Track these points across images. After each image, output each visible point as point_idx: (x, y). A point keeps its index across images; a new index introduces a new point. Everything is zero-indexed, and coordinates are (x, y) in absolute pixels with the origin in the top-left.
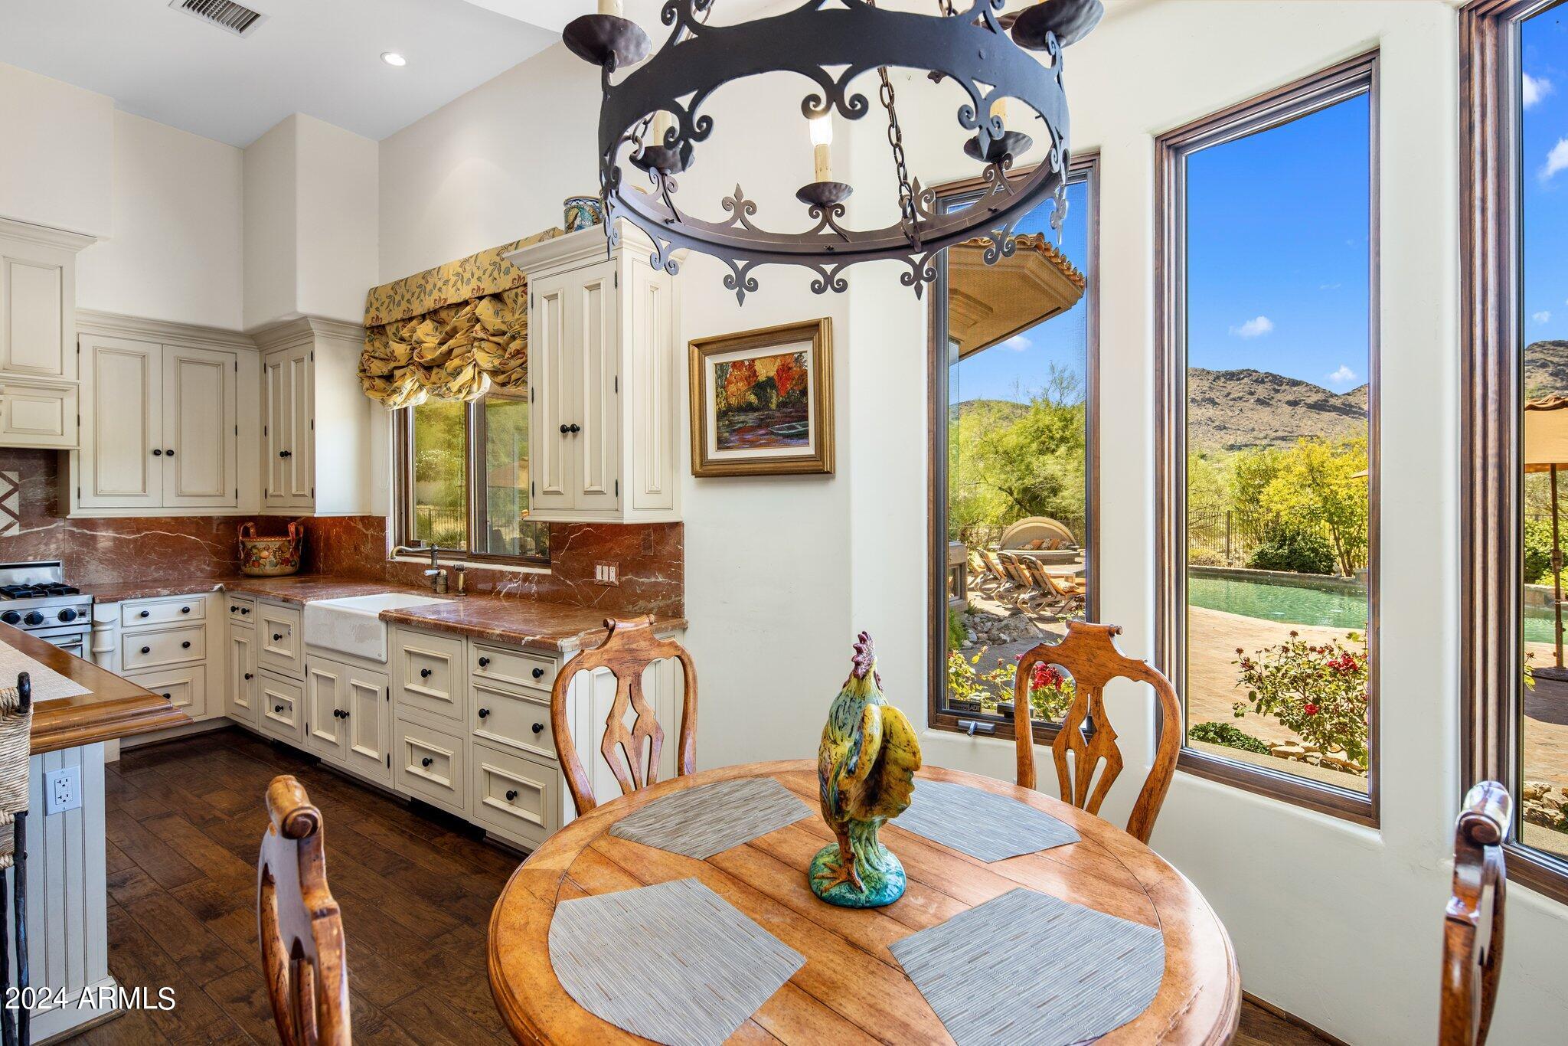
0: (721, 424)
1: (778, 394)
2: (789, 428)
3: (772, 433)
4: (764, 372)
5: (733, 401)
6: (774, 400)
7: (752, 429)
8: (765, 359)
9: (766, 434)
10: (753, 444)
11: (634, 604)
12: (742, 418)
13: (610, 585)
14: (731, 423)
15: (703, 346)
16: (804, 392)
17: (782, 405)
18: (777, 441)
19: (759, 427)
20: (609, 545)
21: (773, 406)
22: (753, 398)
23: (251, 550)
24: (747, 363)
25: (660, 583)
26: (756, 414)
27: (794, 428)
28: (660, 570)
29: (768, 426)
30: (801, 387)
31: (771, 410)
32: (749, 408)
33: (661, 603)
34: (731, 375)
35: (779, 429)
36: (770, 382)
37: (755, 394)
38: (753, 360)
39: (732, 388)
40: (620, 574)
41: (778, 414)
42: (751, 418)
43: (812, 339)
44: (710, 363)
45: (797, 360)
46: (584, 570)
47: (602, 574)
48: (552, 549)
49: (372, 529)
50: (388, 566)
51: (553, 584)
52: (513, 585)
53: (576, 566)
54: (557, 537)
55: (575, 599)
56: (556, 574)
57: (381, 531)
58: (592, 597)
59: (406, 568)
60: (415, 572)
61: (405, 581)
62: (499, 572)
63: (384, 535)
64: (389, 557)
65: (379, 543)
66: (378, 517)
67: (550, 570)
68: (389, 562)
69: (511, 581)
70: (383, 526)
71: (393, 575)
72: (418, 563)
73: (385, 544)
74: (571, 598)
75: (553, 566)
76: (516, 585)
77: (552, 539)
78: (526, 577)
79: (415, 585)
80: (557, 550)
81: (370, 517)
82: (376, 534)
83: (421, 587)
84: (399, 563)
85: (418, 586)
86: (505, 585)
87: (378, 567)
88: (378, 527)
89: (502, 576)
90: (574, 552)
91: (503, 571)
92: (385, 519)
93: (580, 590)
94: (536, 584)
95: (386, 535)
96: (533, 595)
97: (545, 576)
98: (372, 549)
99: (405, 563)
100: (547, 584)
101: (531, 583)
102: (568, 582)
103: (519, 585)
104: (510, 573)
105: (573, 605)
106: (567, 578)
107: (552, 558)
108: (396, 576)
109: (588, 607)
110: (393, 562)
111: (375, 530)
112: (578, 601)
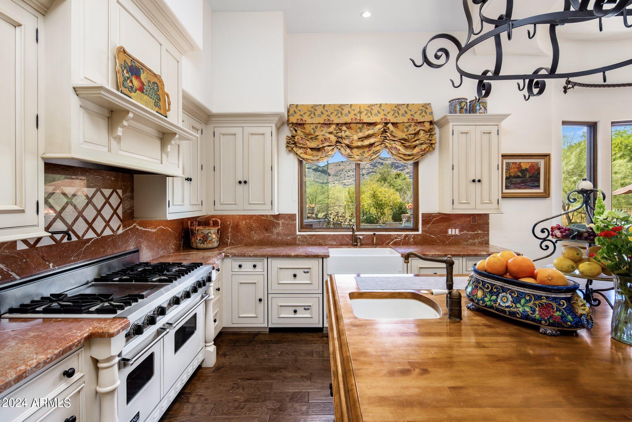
0: (507, 181)
1: (529, 174)
2: (532, 184)
3: (526, 185)
4: (524, 167)
5: (512, 174)
6: (528, 175)
7: (519, 183)
8: (525, 163)
9: (525, 185)
10: (519, 188)
11: (467, 241)
12: (515, 180)
13: (456, 236)
14: (511, 181)
15: (504, 156)
16: (539, 174)
17: (530, 177)
18: (528, 188)
19: (522, 183)
20: (454, 222)
21: (527, 177)
22: (520, 174)
23: (208, 234)
24: (518, 163)
25: (480, 233)
26: (521, 179)
27: (535, 184)
28: (480, 229)
29: (525, 183)
30: (537, 172)
31: (526, 178)
32: (518, 177)
33: (480, 240)
34: (512, 166)
35: (529, 184)
36: (526, 170)
37: (521, 173)
38: (520, 162)
39: (512, 170)
40: (460, 231)
41: (529, 179)
42: (519, 180)
43: (544, 159)
44: (505, 161)
45: (536, 164)
46: (441, 231)
47: (452, 232)
48: (422, 224)
49: (283, 220)
50: (298, 237)
51: (423, 237)
52: (397, 240)
53: (437, 230)
54: (426, 219)
55: (436, 242)
56: (425, 233)
57: (292, 221)
58: (445, 241)
59: (314, 237)
60: (323, 239)
61: (314, 243)
62: (389, 235)
63: (295, 223)
64: (298, 233)
65: (289, 226)
66: (289, 214)
67: (420, 232)
68: (299, 235)
69: (396, 238)
70: (294, 219)
71: (303, 241)
72: (324, 235)
73: (296, 227)
74: (433, 242)
75: (423, 231)
76: (399, 239)
77: (423, 220)
78: (406, 236)
79: (323, 245)
80: (425, 224)
81: (281, 214)
82: (287, 222)
83: (328, 245)
84: (309, 235)
85: (326, 245)
86: (393, 240)
87: (288, 238)
88: (289, 219)
89: (390, 236)
90: (435, 225)
91: (391, 235)
92: (295, 215)
93: (439, 238)
94: (413, 238)
95: (296, 223)
96: (411, 242)
97: (418, 235)
98: (283, 229)
99: (314, 235)
100: (420, 238)
101: (410, 238)
102: (432, 236)
103: (402, 239)
104: (396, 235)
105: (435, 244)
106: (431, 235)
107: (422, 228)
108: (306, 241)
109: (443, 244)
110: (303, 235)
111: (286, 220)
112: (438, 243)
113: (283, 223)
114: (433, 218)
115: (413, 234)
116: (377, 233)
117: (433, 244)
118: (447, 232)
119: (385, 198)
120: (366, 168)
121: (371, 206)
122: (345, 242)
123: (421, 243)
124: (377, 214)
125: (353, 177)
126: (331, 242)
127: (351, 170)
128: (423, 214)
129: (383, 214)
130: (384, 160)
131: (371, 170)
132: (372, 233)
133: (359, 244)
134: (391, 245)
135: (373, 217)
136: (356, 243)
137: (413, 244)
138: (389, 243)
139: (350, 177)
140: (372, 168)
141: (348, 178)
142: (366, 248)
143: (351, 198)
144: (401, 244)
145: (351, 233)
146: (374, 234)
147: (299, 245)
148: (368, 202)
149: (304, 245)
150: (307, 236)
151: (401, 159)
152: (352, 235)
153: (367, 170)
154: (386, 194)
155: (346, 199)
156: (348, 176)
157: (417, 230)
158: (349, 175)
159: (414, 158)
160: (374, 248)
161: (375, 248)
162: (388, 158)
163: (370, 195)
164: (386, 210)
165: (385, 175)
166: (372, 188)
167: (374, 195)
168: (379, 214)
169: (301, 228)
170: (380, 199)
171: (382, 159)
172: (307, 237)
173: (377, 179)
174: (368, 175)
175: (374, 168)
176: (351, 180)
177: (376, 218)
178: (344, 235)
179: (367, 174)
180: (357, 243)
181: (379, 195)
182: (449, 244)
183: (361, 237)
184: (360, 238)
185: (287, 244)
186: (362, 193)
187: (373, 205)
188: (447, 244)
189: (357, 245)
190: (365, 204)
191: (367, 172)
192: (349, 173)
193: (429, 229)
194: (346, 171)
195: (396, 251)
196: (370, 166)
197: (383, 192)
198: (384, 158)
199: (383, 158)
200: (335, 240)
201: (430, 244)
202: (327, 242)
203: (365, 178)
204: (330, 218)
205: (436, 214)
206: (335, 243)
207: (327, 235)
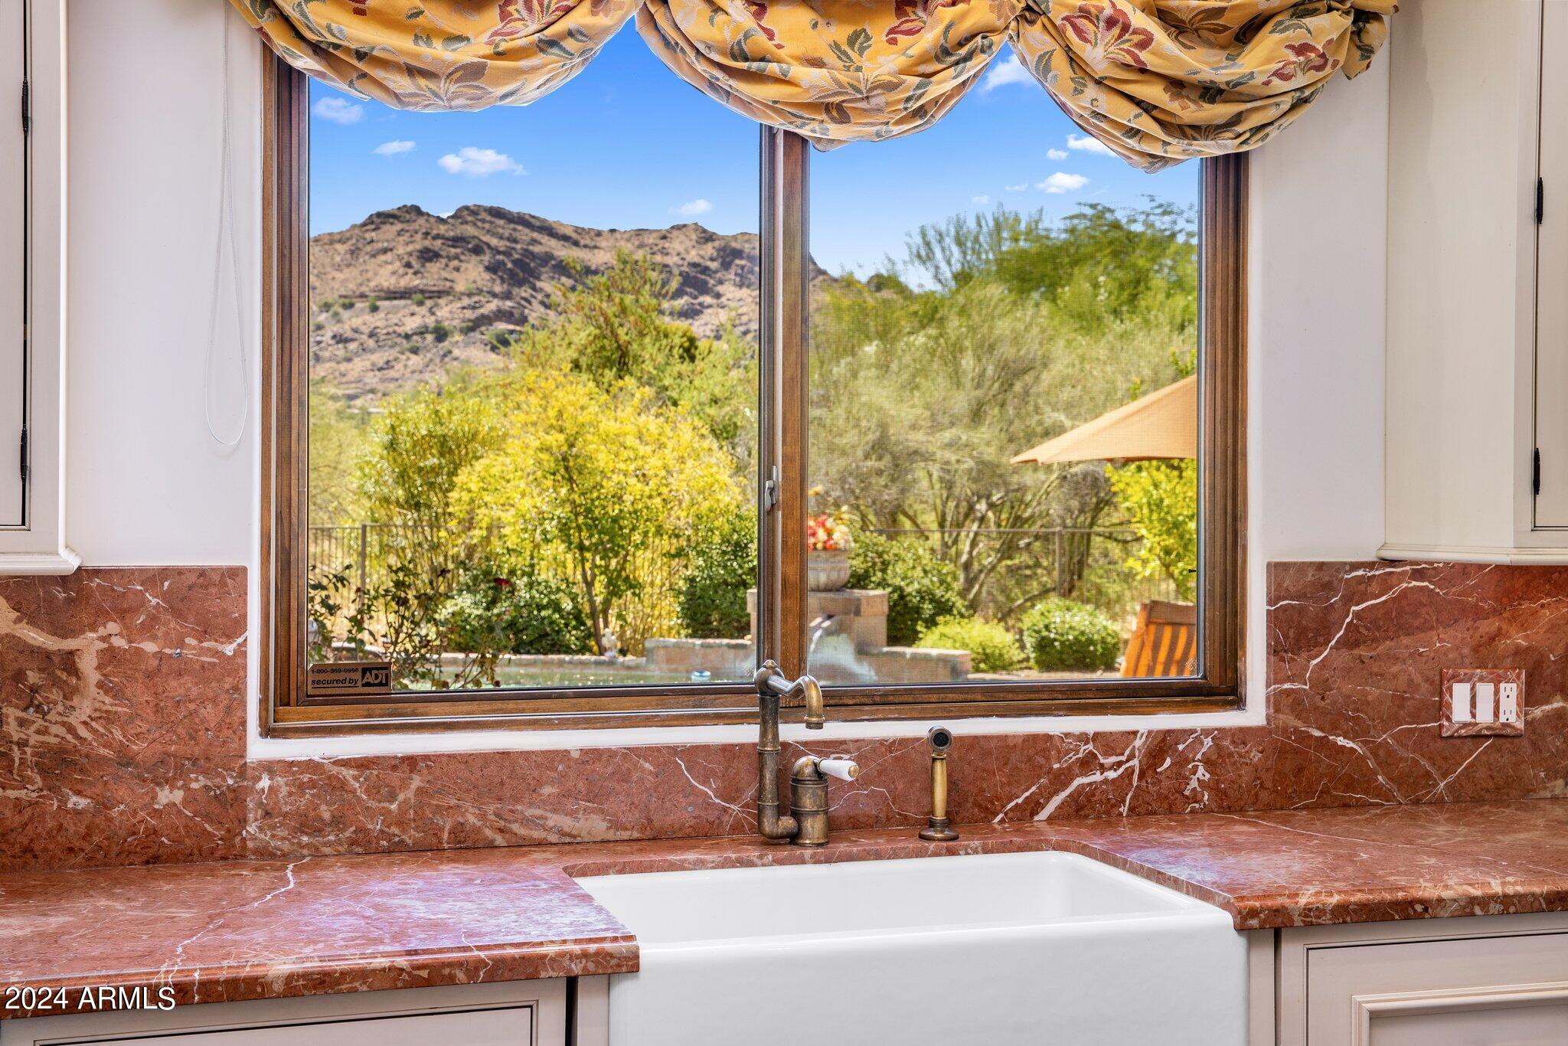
13: (1500, 734)
40: (1527, 699)
46: (1400, 700)
47: (1473, 704)
48: (1275, 650)
49: (112, 627)
50: (265, 783)
51: (1282, 751)
52: (1097, 777)
53: (1373, 692)
54: (1301, 610)
55: (1366, 783)
56: (1292, 722)
57: (204, 633)
58: (1428, 775)
59: (417, 782)
60: (493, 790)
61: (411, 836)
62: (1032, 739)
63: (229, 649)
64: (259, 749)
65: (176, 687)
66: (180, 572)
67: (1254, 713)
68: (270, 767)
69: (1088, 764)
70: (225, 613)
71: (307, 824)
72: (505, 754)
73: (239, 689)
74: (1350, 785)
75: (1276, 702)
76: (1112, 775)
77: (1275, 619)
78: (1162, 744)
79: (492, 846)
80: (1296, 649)
81: (96, 572)
82: (150, 647)
83: (541, 844)
84: (363, 764)
85: (520, 847)
86: (1061, 780)
87: (166, 796)
88: (178, 614)
89: (1045, 753)
90: (1362, 651)
91: (1048, 737)
92: (238, 574)
93: (1386, 758)
94: (1208, 762)
95: (242, 652)
96: (1195, 798)
97: (1242, 735)
98: (109, 718)
99: (411, 762)
100: (1256, 756)
101: (1182, 761)
102: (1341, 741)
103: (1130, 772)
104: (1083, 738)
105: (1362, 806)
106: (1335, 729)
107: (1272, 678)
108: (338, 822)
109: (1417, 802)
110: (311, 766)
111: (147, 630)
112: (1379, 791)
113: (110, 657)
114: (1349, 599)
115: (1206, 732)
116: (959, 728)
117: (1346, 806)
118: (1442, 709)
119: (644, 478)
120: (460, 287)
121: (544, 532)
122: (685, 814)
123: (1264, 796)
124: (589, 585)
125: (371, 343)
126: (566, 823)
127: (363, 296)
128: (1277, 570)
129: (621, 583)
130: (576, 244)
131: (493, 305)
132: (920, 729)
133: (814, 828)
134: (1051, 820)
135: (557, 607)
136: (787, 823)
137: (1207, 811)
138: (1034, 806)
139: (352, 346)
140: (498, 289)
141: (340, 351)
142: (878, 856)
143: (403, 477)
144: (1124, 810)
145: (748, 734)
146: (941, 738)
147: (270, 858)
148: (526, 504)
149: (318, 858)
150: (348, 773)
151: (1146, 124)
152: (756, 755)
153: (466, 301)
154: (643, 450)
155: (370, 487)
156: (340, 339)
157: (1230, 694)
158: (349, 334)
159: (1237, 119)
160: (936, 854)
161: (952, 852)
162: (599, 234)
163: (544, 456)
164: (645, 565)
165: (621, 332)
166: (552, 413)
167: (565, 459)
168: (599, 588)
169: (283, 700)
170: (609, 486)
171: (565, 238)
172: (343, 785)
173: (573, 354)
174: (476, 335)
175: (515, 291)
176: (359, 364)
177: (577, 615)
178: (673, 750)
179: (472, 329)
180: (797, 815)
181: (603, 459)
182: (1457, 800)
183: (841, 767)
184: (820, 775)
185: (155, 860)
186: (483, 444)
187: (564, 528)
188: (1438, 803)
189: (794, 838)
190: (508, 516)
191: (470, 314)
192: (345, 315)
193: (1322, 686)
194: (326, 307)
195: (1158, 877)
196: (487, 276)
197: (630, 441)
198: (578, 230)
199: (569, 232)
200: (596, 796)
201: (1324, 806)
202: (526, 822)
203: (456, 352)
204: (332, 609)
205: (1371, 565)
206: (596, 826)
207: (526, 755)
